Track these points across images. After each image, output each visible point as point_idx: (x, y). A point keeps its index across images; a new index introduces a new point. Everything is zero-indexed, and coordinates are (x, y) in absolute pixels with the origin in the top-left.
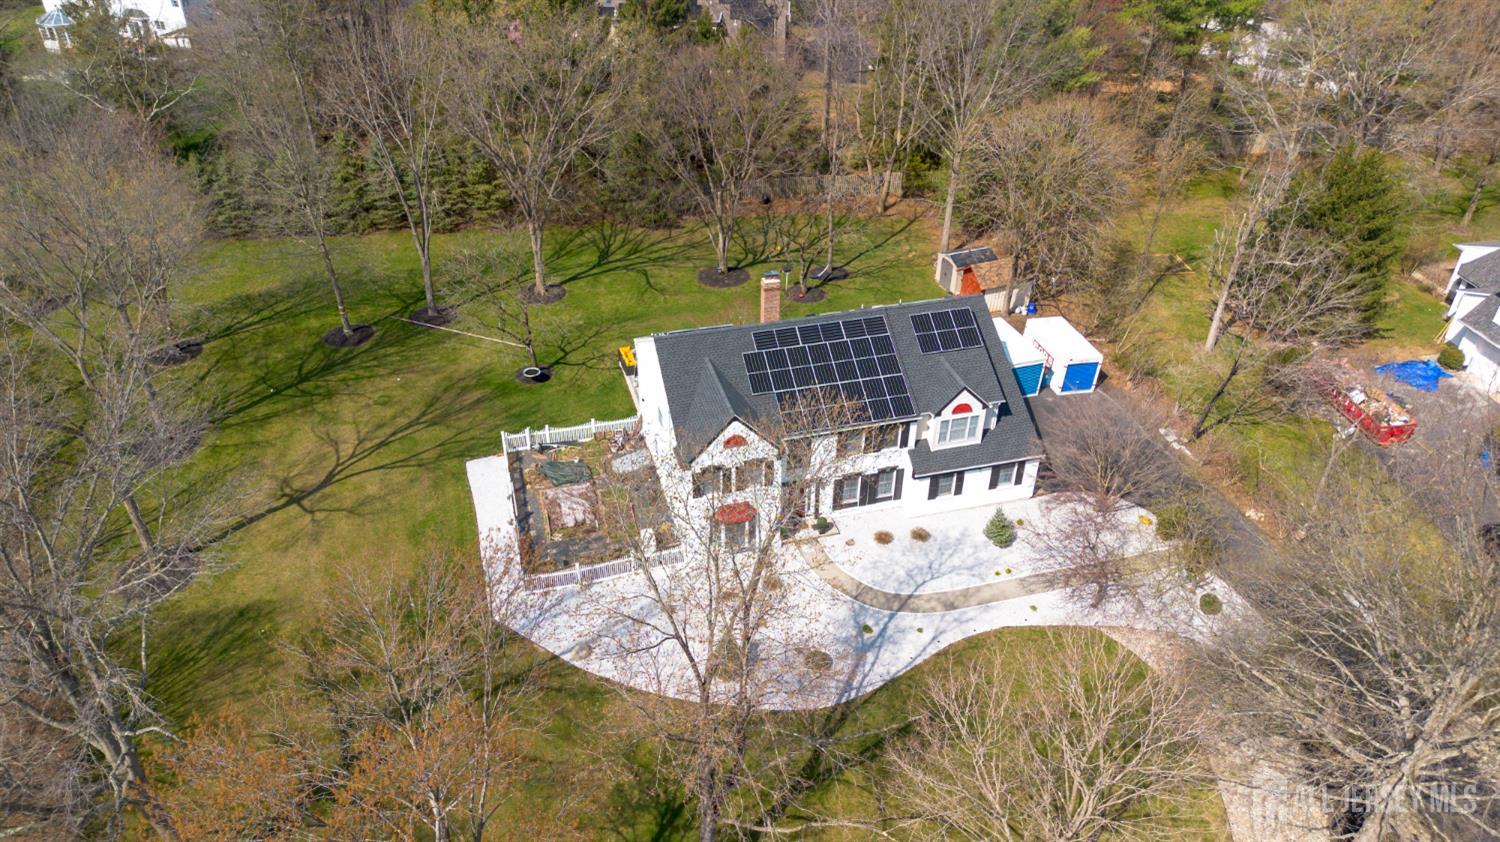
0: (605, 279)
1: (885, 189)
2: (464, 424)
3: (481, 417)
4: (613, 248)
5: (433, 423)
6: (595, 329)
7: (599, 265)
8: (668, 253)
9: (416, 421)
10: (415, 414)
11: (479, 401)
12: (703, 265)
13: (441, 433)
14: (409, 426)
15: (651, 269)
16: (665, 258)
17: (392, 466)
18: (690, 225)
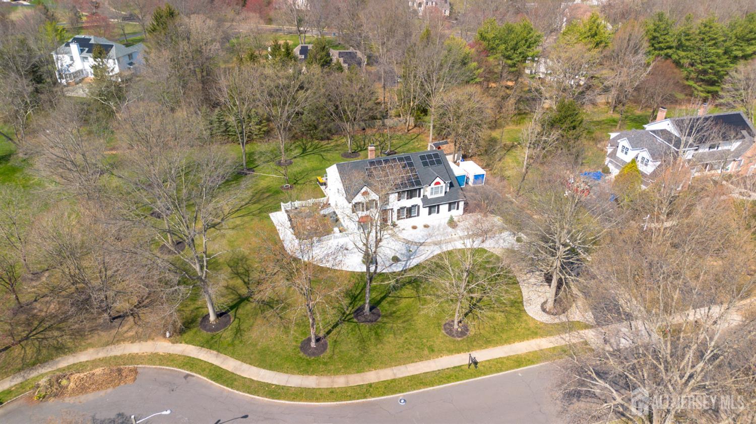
0: (306, 157)
1: (408, 123)
2: (266, 203)
3: (271, 201)
4: (307, 148)
5: (255, 203)
6: (306, 173)
7: (303, 153)
8: (328, 148)
9: (248, 203)
10: (247, 201)
11: (269, 196)
12: (342, 152)
13: (258, 206)
14: (246, 204)
15: (322, 153)
16: (328, 150)
17: (243, 216)
18: (336, 139)
